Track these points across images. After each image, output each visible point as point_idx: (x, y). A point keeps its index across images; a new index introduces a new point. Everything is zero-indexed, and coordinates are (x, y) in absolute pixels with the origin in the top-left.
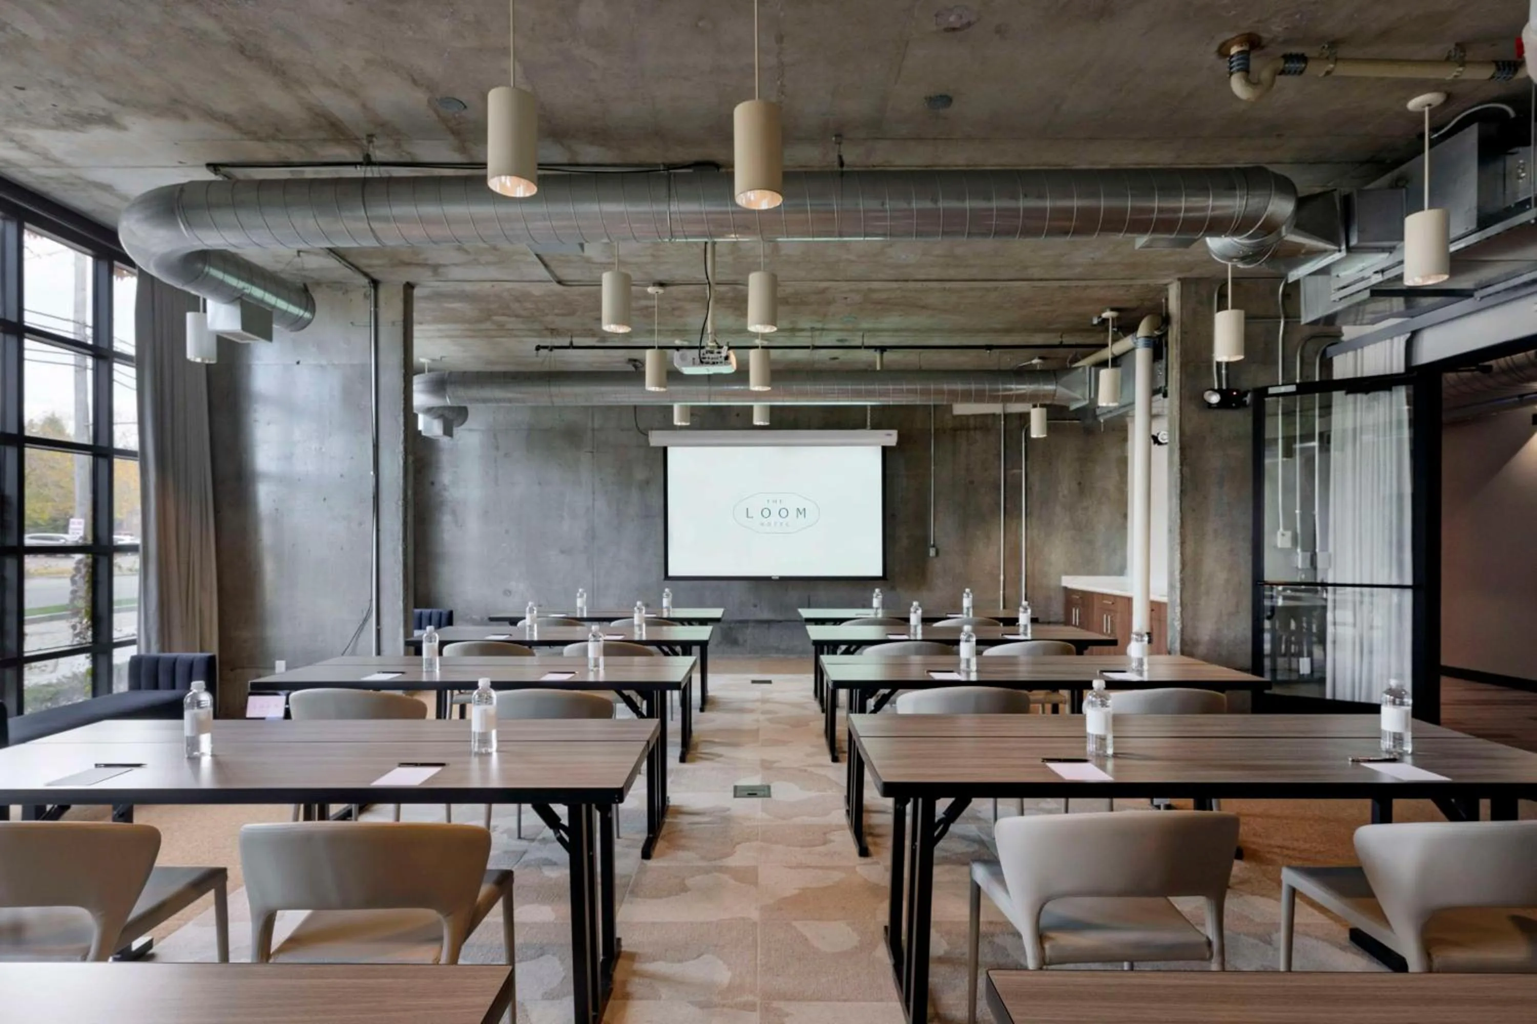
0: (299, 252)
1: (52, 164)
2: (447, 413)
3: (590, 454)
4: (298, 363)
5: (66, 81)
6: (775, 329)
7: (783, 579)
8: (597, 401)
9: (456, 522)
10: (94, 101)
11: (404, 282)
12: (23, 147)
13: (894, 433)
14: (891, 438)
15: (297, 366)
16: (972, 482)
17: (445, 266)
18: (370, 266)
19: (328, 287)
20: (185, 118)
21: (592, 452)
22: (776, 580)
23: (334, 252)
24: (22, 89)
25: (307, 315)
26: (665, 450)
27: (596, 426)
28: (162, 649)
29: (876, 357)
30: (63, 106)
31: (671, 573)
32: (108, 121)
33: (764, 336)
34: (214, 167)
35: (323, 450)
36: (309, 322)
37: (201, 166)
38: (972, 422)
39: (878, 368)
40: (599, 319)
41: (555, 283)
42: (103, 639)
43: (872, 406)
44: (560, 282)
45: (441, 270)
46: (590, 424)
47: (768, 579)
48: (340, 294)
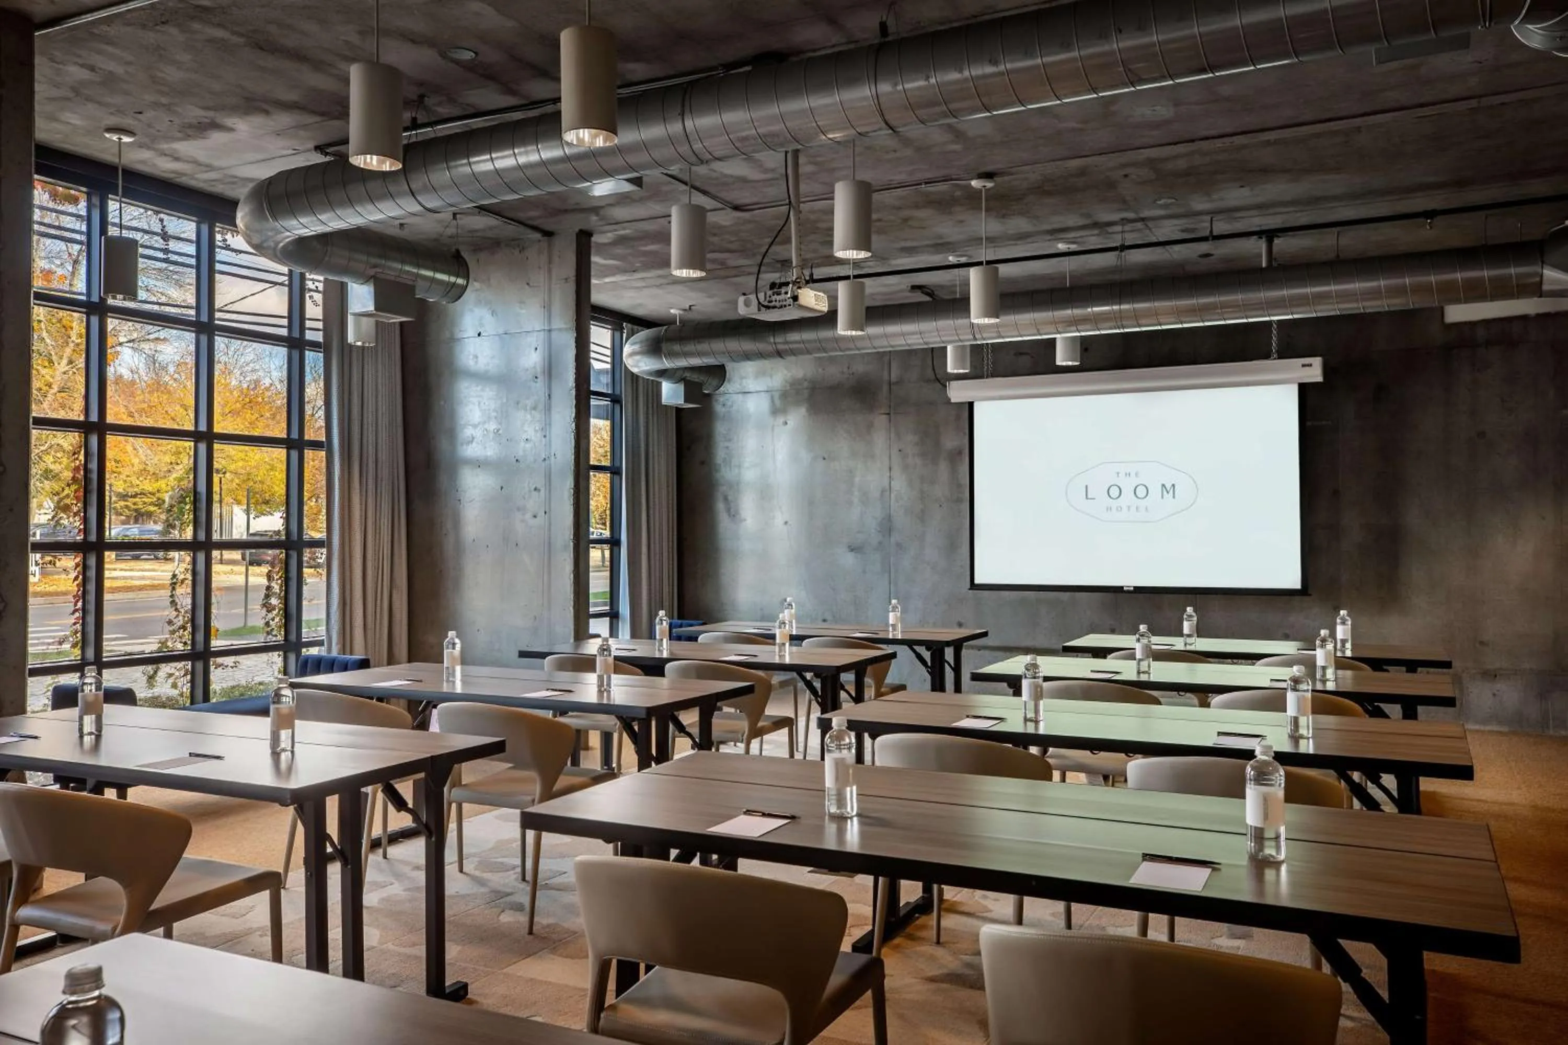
0: (455, 215)
1: (205, 169)
2: (688, 375)
3: (884, 416)
4: (479, 335)
5: (164, 100)
6: (870, 254)
7: (1138, 590)
8: (900, 343)
9: (728, 510)
10: (194, 113)
11: (577, 230)
12: (177, 159)
13: (1317, 362)
14: (1313, 370)
15: (478, 339)
16: (1482, 434)
17: (602, 207)
18: (530, 219)
19: (507, 245)
20: (267, 112)
21: (889, 414)
22: (1129, 592)
23: (485, 210)
24: (140, 113)
25: (460, 281)
26: (971, 405)
27: (894, 377)
28: (343, 650)
29: (1261, 248)
30: (177, 121)
31: (978, 580)
32: (215, 126)
33: (856, 263)
34: (319, 148)
35: (500, 432)
36: (464, 289)
37: (309, 150)
38: (1481, 333)
39: (1264, 265)
40: (830, 243)
41: (729, 210)
42: (293, 637)
43: (1280, 322)
44: (737, 208)
45: (602, 212)
46: (886, 377)
47: (1118, 590)
48: (516, 252)
